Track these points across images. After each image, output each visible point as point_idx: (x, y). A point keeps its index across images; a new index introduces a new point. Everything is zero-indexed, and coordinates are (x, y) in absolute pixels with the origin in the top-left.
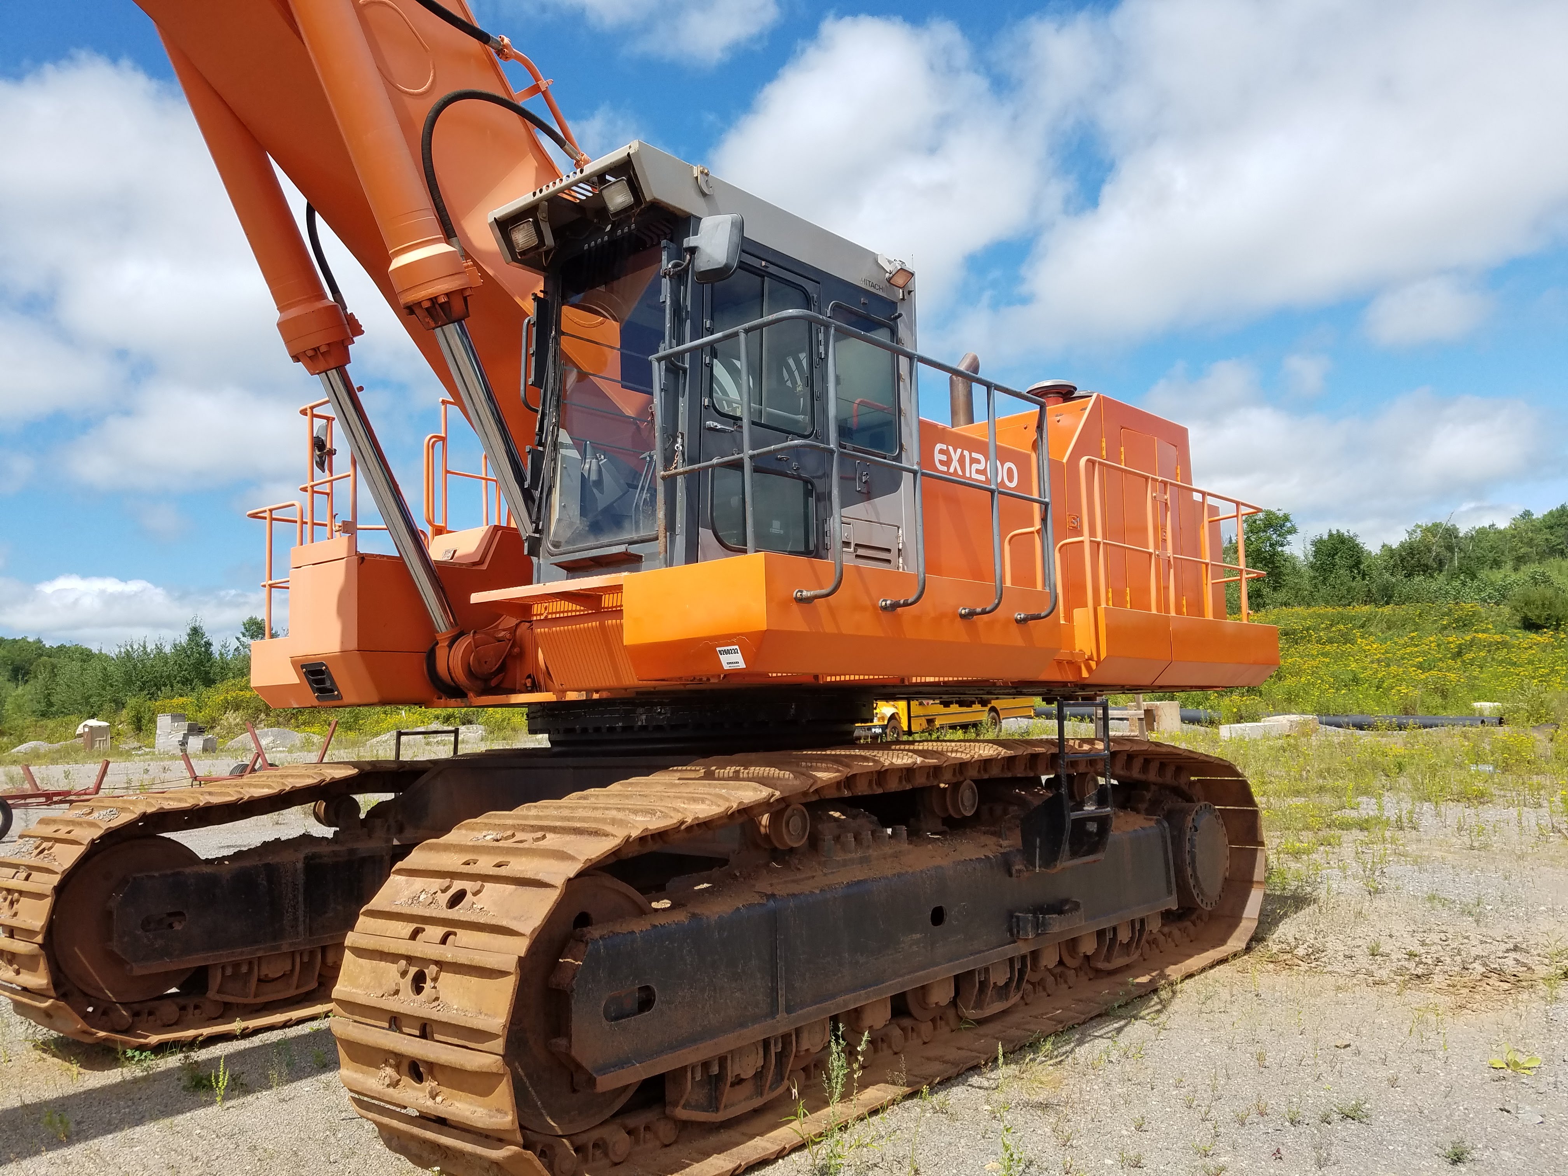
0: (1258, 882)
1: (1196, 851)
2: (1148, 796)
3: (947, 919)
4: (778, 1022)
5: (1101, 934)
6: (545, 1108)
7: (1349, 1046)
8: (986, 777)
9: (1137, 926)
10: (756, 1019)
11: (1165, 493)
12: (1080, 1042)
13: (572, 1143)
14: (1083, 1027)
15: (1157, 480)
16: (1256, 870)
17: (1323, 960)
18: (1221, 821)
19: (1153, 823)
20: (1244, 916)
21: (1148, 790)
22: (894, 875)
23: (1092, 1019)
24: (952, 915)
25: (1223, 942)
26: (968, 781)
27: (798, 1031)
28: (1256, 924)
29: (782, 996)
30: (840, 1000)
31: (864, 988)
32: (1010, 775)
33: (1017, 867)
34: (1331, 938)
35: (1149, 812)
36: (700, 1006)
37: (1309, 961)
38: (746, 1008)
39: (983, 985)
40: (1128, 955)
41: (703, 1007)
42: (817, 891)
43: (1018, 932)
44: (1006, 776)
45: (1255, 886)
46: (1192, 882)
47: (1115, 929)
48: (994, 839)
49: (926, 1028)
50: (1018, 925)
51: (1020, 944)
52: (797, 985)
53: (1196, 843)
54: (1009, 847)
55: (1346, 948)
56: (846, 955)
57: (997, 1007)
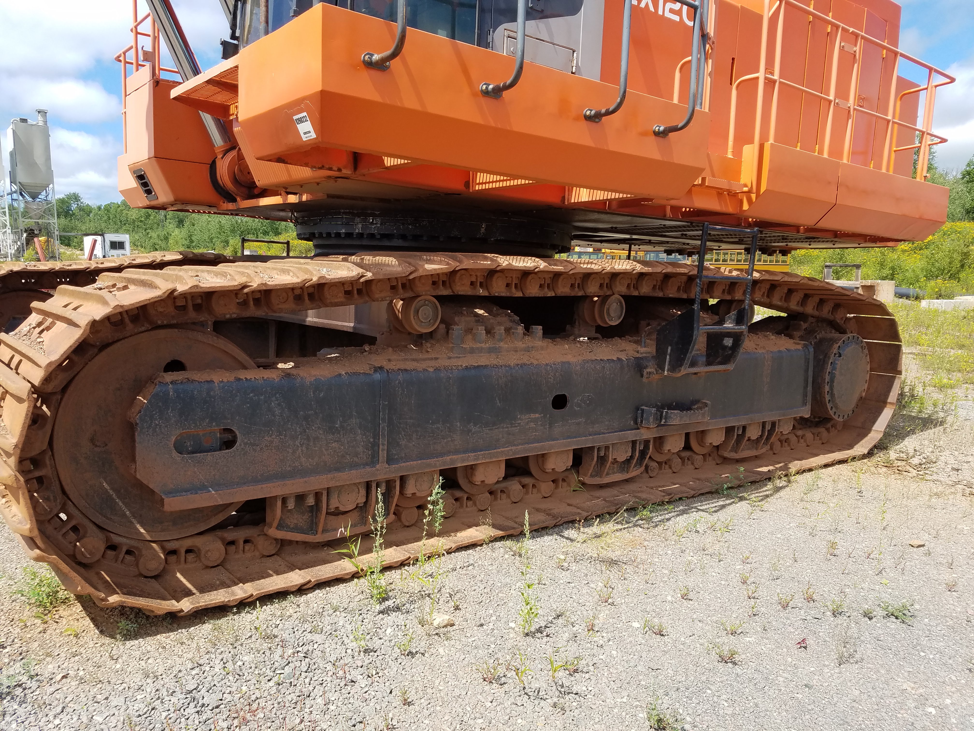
0: (890, 403)
1: (837, 373)
2: (804, 325)
3: (569, 405)
4: (378, 470)
5: (729, 430)
6: (135, 517)
7: (923, 546)
8: (636, 293)
9: (768, 427)
10: (353, 466)
11: (856, 46)
12: (683, 512)
13: (163, 548)
14: (691, 500)
15: (847, 31)
16: (891, 394)
17: (932, 469)
18: (866, 351)
19: (799, 347)
20: (873, 428)
21: (805, 322)
22: (518, 365)
23: (702, 494)
24: (574, 402)
25: (850, 446)
26: (617, 296)
27: (403, 479)
28: (881, 435)
29: (383, 450)
30: (448, 458)
31: (474, 451)
32: (661, 294)
33: (649, 370)
34: (947, 453)
35: (802, 338)
36: (290, 451)
37: (919, 469)
38: (343, 456)
39: (602, 460)
40: (757, 449)
41: (294, 452)
42: (431, 370)
43: (642, 422)
44: (656, 295)
45: (888, 406)
46: (827, 398)
47: (744, 428)
48: (635, 346)
49: (546, 487)
50: (642, 416)
51: (642, 431)
52: (403, 443)
53: (838, 366)
54: (646, 353)
55: (956, 462)
56: (458, 424)
57: (618, 477)
